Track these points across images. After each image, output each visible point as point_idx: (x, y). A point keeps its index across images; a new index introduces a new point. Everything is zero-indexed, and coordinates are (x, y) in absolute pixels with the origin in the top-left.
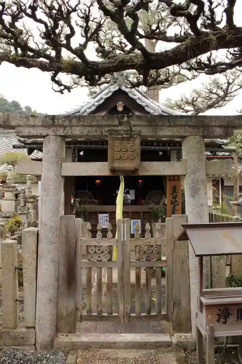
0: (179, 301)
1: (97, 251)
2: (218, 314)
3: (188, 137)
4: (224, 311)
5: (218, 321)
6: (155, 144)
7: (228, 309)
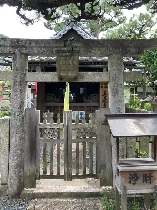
0: (105, 165)
1: (50, 132)
2: (130, 178)
3: (111, 55)
4: (133, 176)
5: (130, 182)
6: (93, 64)
7: (136, 174)
